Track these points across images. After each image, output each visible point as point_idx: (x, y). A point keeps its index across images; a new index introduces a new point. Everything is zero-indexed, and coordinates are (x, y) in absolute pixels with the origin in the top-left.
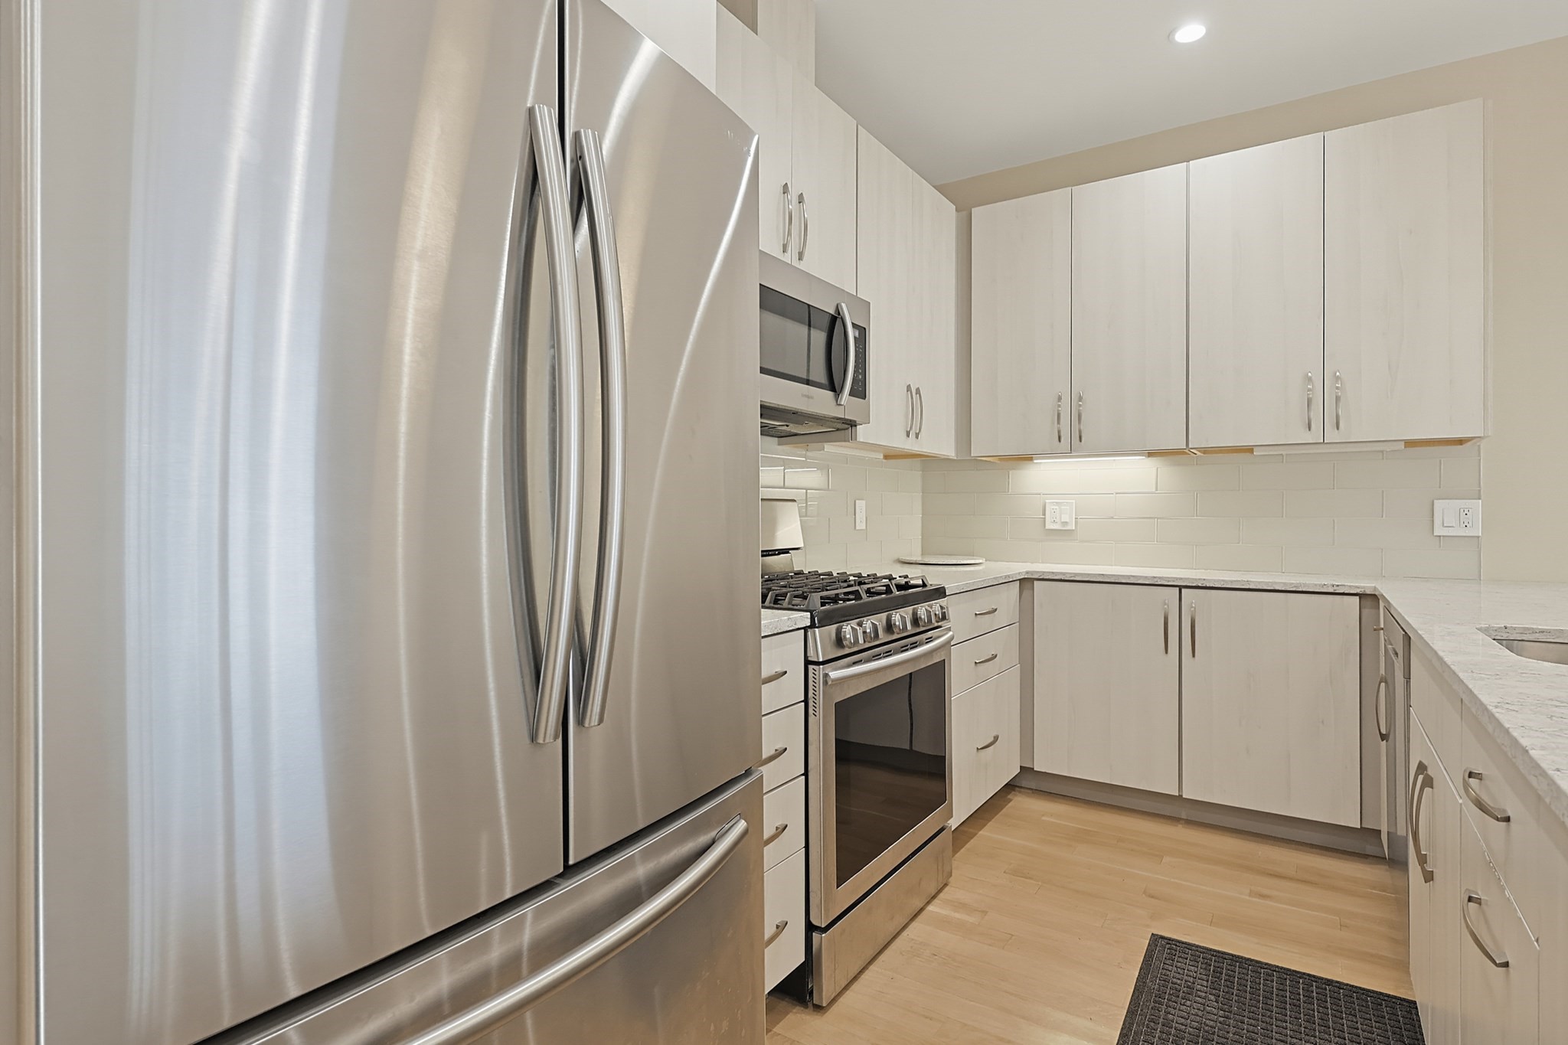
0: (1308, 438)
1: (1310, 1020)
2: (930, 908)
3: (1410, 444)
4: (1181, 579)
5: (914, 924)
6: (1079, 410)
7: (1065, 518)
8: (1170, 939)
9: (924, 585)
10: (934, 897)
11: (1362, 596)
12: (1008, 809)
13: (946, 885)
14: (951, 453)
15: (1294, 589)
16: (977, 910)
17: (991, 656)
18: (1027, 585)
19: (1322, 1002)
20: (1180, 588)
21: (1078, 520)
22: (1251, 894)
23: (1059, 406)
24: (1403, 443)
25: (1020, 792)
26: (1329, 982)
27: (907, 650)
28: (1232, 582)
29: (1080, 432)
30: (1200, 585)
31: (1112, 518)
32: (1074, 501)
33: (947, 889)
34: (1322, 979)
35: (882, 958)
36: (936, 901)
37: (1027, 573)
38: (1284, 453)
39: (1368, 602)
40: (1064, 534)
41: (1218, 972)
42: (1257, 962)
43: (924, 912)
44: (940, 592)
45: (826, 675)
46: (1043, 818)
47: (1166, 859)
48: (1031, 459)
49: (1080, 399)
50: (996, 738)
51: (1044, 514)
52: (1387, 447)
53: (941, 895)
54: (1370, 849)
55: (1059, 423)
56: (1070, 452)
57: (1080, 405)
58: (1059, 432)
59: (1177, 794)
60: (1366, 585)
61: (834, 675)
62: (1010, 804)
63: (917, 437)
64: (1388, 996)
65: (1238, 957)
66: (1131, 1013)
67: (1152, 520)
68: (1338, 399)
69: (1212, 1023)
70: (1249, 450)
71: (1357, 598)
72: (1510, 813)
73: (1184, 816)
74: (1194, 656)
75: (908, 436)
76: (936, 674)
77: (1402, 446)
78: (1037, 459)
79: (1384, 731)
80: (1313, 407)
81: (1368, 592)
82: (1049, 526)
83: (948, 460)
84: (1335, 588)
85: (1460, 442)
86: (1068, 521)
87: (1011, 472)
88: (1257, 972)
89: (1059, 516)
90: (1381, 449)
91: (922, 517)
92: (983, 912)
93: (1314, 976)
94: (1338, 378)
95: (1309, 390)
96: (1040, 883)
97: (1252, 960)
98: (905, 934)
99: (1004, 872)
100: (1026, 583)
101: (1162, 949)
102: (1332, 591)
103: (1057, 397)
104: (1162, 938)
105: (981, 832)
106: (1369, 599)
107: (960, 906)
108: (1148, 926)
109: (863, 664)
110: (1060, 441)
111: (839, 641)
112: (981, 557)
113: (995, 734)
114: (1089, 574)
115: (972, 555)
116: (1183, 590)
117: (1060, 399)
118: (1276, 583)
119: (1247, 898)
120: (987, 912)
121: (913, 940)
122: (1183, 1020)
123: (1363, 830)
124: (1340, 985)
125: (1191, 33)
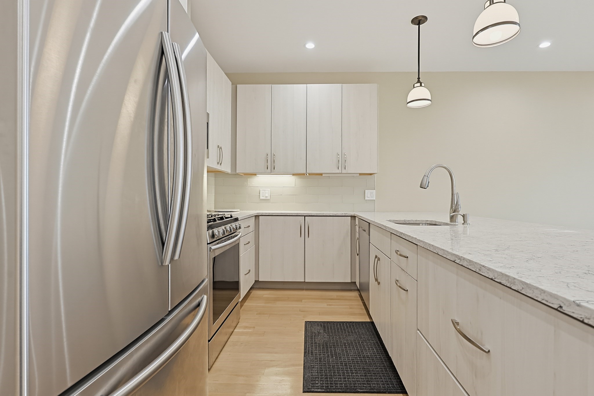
0: (338, 171)
1: (349, 332)
2: (235, 330)
3: (360, 174)
4: (305, 213)
5: (232, 337)
6: (274, 159)
7: (267, 195)
8: (310, 321)
9: (231, 217)
10: (236, 327)
11: (351, 216)
12: (252, 295)
13: (238, 322)
14: (229, 171)
15: (335, 215)
16: (251, 327)
17: (248, 242)
18: (257, 218)
19: (350, 327)
20: (305, 216)
21: (271, 196)
22: (327, 305)
23: (267, 157)
24: (359, 174)
25: (254, 289)
26: (351, 322)
27: (223, 242)
28: (319, 214)
29: (274, 166)
30: (310, 215)
31: (282, 195)
32: (269, 189)
33: (239, 323)
34: (349, 322)
35: (224, 349)
36: (237, 328)
37: (257, 213)
38: (330, 176)
39: (353, 218)
40: (266, 200)
41: (324, 327)
42: (333, 322)
43: (233, 332)
44: (236, 220)
45: (210, 248)
46: (264, 296)
47: (303, 301)
48: (256, 175)
49: (274, 155)
50: (250, 270)
51: (260, 194)
52: (355, 175)
53: (238, 326)
54: (353, 288)
55: (267, 163)
56: (271, 173)
57: (274, 157)
58: (267, 166)
59: (304, 281)
60: (352, 213)
61: (213, 247)
62: (252, 294)
63: (221, 165)
64: (364, 322)
65: (329, 322)
66: (305, 343)
67: (294, 196)
68: (345, 161)
69: (326, 340)
70: (321, 174)
71: (350, 217)
72: (408, 256)
73: (305, 288)
74: (309, 237)
75: (218, 164)
76: (236, 248)
77: (358, 175)
78: (258, 175)
79: (358, 253)
80: (339, 162)
81: (353, 215)
82: (261, 198)
83: (228, 174)
84: (345, 214)
85: (371, 174)
86: (267, 196)
87: (248, 179)
88: (334, 324)
89: (265, 194)
90: (353, 175)
91: (215, 195)
92: (253, 327)
93: (347, 322)
94: (345, 155)
95: (339, 158)
96: (269, 315)
97: (332, 322)
98: (229, 340)
99: (257, 314)
100: (257, 217)
101: (308, 324)
102: (344, 215)
103: (267, 154)
104: (308, 322)
105: (245, 304)
106: (353, 217)
107: (246, 327)
108: (304, 320)
109: (219, 244)
110: (267, 169)
111: (213, 236)
112: (238, 209)
113: (249, 269)
114: (278, 213)
115: (234, 208)
116: (306, 217)
117: (267, 155)
118: (331, 214)
119: (327, 306)
120: (255, 327)
121: (233, 341)
122: (319, 341)
123: (351, 282)
124: (353, 322)
125: (310, 46)
